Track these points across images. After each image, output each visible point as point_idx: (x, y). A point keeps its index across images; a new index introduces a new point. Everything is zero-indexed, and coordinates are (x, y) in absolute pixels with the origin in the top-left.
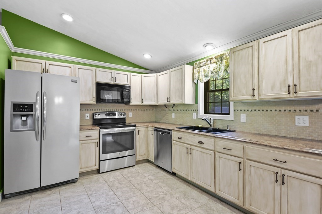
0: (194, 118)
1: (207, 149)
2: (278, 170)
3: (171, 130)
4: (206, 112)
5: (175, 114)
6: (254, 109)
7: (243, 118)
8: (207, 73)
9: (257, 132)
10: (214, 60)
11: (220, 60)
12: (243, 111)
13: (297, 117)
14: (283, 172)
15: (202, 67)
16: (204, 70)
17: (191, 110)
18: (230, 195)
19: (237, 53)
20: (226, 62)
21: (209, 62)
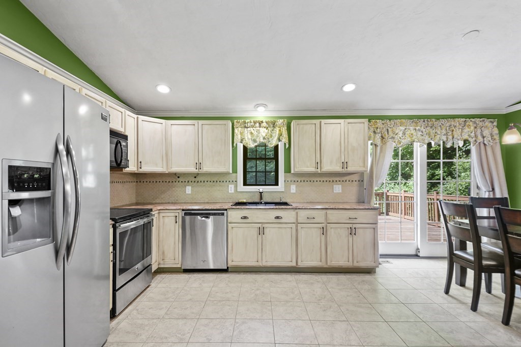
0: (230, 192)
1: (286, 223)
2: (350, 225)
3: (226, 210)
4: (245, 184)
5: (192, 187)
6: (303, 179)
7: (293, 189)
8: (255, 138)
9: (306, 201)
10: (264, 124)
11: (272, 126)
12: (293, 181)
13: (334, 186)
14: (354, 226)
15: (247, 128)
16: (251, 133)
17: (225, 181)
18: (312, 261)
19: (301, 126)
20: (280, 130)
21: (257, 125)
